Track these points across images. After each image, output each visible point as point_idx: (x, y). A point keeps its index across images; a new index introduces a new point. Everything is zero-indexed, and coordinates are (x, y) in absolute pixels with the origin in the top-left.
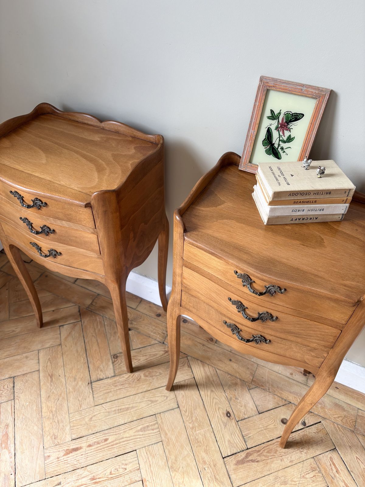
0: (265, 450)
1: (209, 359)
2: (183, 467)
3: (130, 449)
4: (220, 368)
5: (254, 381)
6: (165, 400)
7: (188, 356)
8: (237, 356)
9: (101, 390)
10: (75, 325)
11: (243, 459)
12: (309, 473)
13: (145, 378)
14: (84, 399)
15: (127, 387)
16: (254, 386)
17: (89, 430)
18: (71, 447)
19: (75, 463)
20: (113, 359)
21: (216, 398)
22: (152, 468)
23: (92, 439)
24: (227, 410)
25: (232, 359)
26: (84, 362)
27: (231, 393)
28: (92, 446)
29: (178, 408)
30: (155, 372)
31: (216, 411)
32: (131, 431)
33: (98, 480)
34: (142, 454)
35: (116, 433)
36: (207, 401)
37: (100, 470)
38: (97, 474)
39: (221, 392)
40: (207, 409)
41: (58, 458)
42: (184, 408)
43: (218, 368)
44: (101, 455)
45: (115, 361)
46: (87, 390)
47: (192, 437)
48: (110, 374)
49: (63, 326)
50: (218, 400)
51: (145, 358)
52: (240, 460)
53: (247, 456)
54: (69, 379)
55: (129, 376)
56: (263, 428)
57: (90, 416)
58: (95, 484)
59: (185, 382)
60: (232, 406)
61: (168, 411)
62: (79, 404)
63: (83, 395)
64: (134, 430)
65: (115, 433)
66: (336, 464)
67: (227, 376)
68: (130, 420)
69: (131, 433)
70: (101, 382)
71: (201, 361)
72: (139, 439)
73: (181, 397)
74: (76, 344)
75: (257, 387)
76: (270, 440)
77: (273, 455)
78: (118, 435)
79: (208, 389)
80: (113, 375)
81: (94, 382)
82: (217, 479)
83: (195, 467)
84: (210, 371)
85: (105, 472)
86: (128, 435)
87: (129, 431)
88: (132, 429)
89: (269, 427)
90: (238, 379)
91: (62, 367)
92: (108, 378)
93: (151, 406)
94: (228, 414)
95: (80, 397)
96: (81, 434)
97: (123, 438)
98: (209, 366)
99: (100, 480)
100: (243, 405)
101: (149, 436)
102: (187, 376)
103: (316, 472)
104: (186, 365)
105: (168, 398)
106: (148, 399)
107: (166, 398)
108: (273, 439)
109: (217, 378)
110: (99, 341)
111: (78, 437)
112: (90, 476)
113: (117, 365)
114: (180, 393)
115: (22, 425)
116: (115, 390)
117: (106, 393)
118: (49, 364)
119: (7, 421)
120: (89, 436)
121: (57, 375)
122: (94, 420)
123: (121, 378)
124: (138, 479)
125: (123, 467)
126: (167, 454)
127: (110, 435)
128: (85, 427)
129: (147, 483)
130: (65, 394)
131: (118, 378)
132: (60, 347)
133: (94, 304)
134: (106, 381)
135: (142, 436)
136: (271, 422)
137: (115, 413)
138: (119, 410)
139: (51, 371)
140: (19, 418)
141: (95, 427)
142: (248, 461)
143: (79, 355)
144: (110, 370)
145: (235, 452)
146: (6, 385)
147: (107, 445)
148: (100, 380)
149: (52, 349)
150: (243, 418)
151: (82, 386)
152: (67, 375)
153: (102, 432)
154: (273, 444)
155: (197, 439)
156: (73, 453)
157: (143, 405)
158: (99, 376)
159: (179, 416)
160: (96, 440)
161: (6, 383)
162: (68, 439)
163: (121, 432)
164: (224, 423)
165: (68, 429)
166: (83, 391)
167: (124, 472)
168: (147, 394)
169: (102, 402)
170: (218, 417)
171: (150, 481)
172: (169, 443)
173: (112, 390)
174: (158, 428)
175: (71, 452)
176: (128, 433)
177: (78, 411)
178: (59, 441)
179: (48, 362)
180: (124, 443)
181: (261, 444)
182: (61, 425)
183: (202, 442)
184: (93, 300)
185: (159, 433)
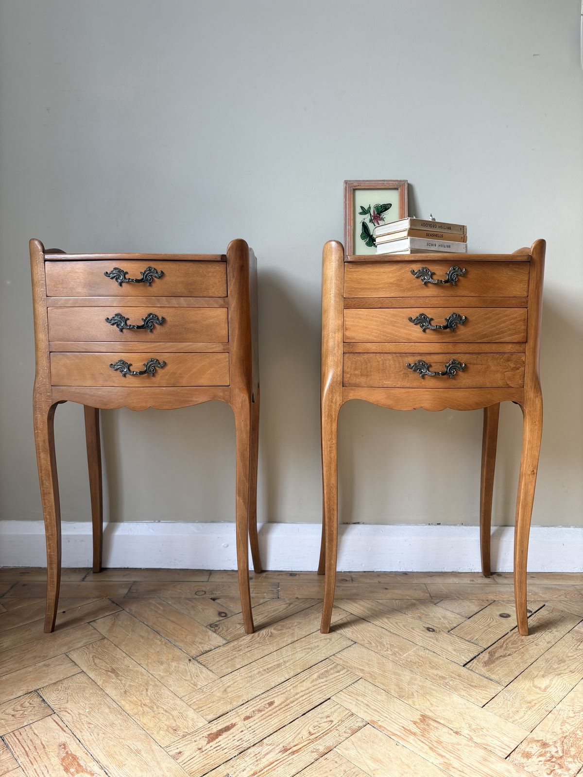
0: (507, 644)
1: (356, 595)
2: (417, 691)
3: (319, 700)
4: (380, 598)
5: (434, 597)
6: (329, 642)
8: (391, 584)
9: (217, 660)
10: (115, 616)
11: (489, 659)
12: (579, 645)
13: (277, 632)
14: (195, 677)
15: (259, 647)
16: (438, 601)
17: (231, 703)
18: (215, 730)
19: (238, 744)
20: (213, 629)
21: (400, 622)
22: (372, 707)
23: (245, 711)
24: (424, 627)
25: (387, 588)
26: (164, 643)
27: (415, 613)
28: (252, 717)
29: (355, 643)
30: (290, 623)
31: (412, 632)
32: (304, 683)
33: (295, 749)
34: (344, 698)
35: (282, 692)
36: (391, 628)
37: (288, 736)
38: (288, 742)
39: (402, 615)
40: (398, 633)
41: (200, 749)
42: (364, 641)
43: (376, 599)
44: (276, 720)
45: (216, 630)
47: (401, 662)
48: (218, 643)
49: (94, 621)
50: (404, 622)
51: (262, 616)
52: (487, 661)
53: (491, 654)
54: (150, 666)
55: (252, 637)
56: (485, 628)
57: (221, 690)
58: (294, 754)
59: (343, 621)
60: (428, 622)
61: (343, 649)
62: (190, 684)
63: (189, 674)
64: (308, 681)
65: (280, 693)
67: (395, 601)
68: (292, 674)
69: (307, 684)
70: (210, 654)
71: (348, 599)
72: (324, 687)
73: (350, 634)
74: (133, 631)
75: (443, 599)
76: (504, 634)
77: (522, 645)
78: (286, 693)
79: (381, 618)
80: (224, 642)
81: (199, 656)
82: (476, 686)
84: (369, 604)
85: (300, 736)
86: (303, 689)
87: (300, 684)
88: (304, 681)
89: (491, 625)
90: (413, 600)
93: (314, 652)
94: (430, 630)
95: (185, 677)
96: (221, 711)
97: (297, 694)
98: (363, 600)
99: (299, 747)
101: (338, 679)
102: (341, 615)
105: (333, 639)
106: (302, 648)
107: (328, 640)
108: (507, 632)
109: (383, 607)
110: (172, 619)
111: (217, 717)
112: (277, 748)
113: (224, 631)
114: (345, 632)
115: (96, 735)
116: (241, 655)
117: (228, 661)
118: (97, 661)
119: (58, 741)
120: (237, 709)
121: (123, 667)
122: (232, 691)
123: (241, 641)
124: (361, 724)
125: (325, 720)
126: (382, 686)
127: (274, 697)
128: (222, 702)
129: (380, 723)
130: (155, 681)
131: (235, 643)
132: (106, 641)
133: (134, 591)
134: (218, 650)
135: (326, 683)
136: (490, 620)
137: (263, 675)
138: (267, 670)
139: (108, 666)
140: (82, 730)
141: (239, 697)
142: (498, 658)
143: (148, 639)
144: (215, 639)
145: (472, 656)
146: (27, 702)
147: (277, 708)
148: (207, 652)
149: (91, 646)
150: (453, 628)
151: (181, 666)
152: (142, 662)
153: (256, 698)
154: (512, 636)
155: (411, 661)
156: (225, 735)
157: (299, 656)
158: (202, 649)
159: (364, 649)
160: (254, 709)
161: (23, 700)
162: (201, 723)
163: (288, 689)
164: (432, 638)
165: (191, 713)
166: (186, 670)
167: (332, 726)
168: (296, 645)
169: (230, 670)
170: (418, 635)
171: (382, 720)
172: (375, 677)
173: (237, 655)
174: (344, 668)
175: (220, 735)
176: (301, 686)
177: (194, 691)
178: (186, 730)
179: (93, 660)
180: (304, 698)
181: (498, 641)
182: (175, 713)
183: (420, 661)
184: (130, 589)
185: (349, 672)
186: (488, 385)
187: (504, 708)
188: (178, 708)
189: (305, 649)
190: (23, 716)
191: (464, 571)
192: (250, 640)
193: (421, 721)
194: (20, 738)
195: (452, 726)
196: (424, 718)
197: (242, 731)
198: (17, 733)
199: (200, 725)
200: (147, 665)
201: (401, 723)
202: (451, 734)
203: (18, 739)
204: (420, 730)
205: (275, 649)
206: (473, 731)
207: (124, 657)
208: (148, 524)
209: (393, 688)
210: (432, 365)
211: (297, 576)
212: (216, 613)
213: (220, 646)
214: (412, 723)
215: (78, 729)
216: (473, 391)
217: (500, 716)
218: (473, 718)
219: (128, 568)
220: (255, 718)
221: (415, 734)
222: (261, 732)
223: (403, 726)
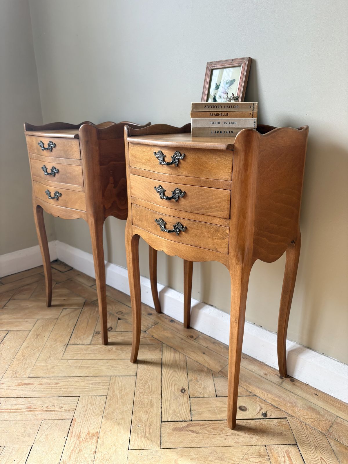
0: (210, 426)
1: (183, 349)
2: (116, 419)
3: (74, 394)
4: (191, 357)
5: (222, 372)
6: (125, 368)
7: (164, 344)
8: (212, 352)
9: (73, 351)
10: (76, 310)
11: (183, 427)
12: (254, 458)
13: (115, 350)
14: (55, 354)
15: (96, 354)
16: (220, 376)
17: (46, 374)
18: (25, 382)
19: (22, 393)
20: (95, 334)
21: (176, 377)
22: (86, 412)
23: (45, 381)
24: (183, 387)
25: (206, 353)
27: (193, 376)
28: (43, 385)
29: (135, 376)
30: (127, 348)
31: (171, 386)
32: (82, 382)
33: (32, 409)
34: (84, 400)
35: (69, 381)
36: (166, 377)
37: (39, 402)
38: (35, 405)
39: (184, 374)
40: (164, 383)
41: (9, 386)
42: (141, 377)
43: (189, 356)
44: (47, 392)
46: (60, 348)
47: (137, 399)
48: (86, 342)
49: (66, 309)
50: (178, 379)
52: (179, 428)
53: (187, 427)
54: (51, 340)
55: (103, 347)
56: (215, 409)
57: (53, 366)
58: (29, 411)
59: (151, 360)
60: (190, 386)
61: (125, 376)
62: (49, 356)
63: (56, 351)
64: (85, 382)
65: (67, 381)
66: (292, 458)
67: (195, 364)
68: (86, 375)
69: (82, 384)
70: (76, 346)
71: (174, 349)
72: (86, 389)
73: (142, 369)
74: (70, 320)
75: (224, 377)
76: (219, 419)
77: (217, 432)
79: (171, 369)
80: (89, 343)
81: (70, 345)
82: (147, 437)
83: (129, 422)
84: (179, 357)
85: (42, 405)
86: (78, 385)
89: (222, 409)
90: (206, 368)
91: (50, 331)
92: (84, 345)
93: (111, 370)
94: (183, 391)
95: (52, 352)
97: (72, 385)
98: (181, 354)
99: (35, 410)
100: (202, 387)
101: (97, 389)
102: (155, 357)
103: (264, 459)
104: (159, 349)
105: (129, 368)
106: (110, 365)
107: (127, 367)
108: (224, 419)
109: (184, 363)
110: (90, 321)
111: (34, 377)
112: (28, 405)
113: (96, 338)
114: (141, 367)
116: (84, 353)
117: (76, 353)
120: (44, 378)
121: (43, 335)
122: (55, 369)
123: (95, 347)
125: (61, 405)
126: (107, 406)
127: (62, 381)
128: (45, 371)
129: (76, 423)
130: (42, 348)
132: (56, 320)
134: (80, 346)
135: (90, 388)
137: (76, 368)
138: (80, 367)
139: (40, 332)
141: (54, 373)
142: (192, 431)
143: (69, 327)
144: (87, 340)
145: (175, 420)
147: (55, 387)
149: (49, 320)
150: (197, 397)
151: (59, 346)
152: (51, 337)
157: (103, 367)
158: (77, 342)
159: (133, 381)
160: (48, 382)
162: (26, 376)
163: (73, 381)
164: (175, 396)
165: (29, 369)
167: (59, 409)
168: (111, 361)
169: (69, 358)
170: (171, 390)
171: (79, 422)
172: (113, 399)
174: (108, 386)
175: (23, 385)
177: (45, 360)
178: (18, 376)
179: (41, 327)
180: (71, 389)
181: (206, 421)
182: (26, 366)
185: (107, 389)
186: (202, 246)
188: (30, 364)
193: (92, 435)
195: (99, 447)
196: (96, 434)
197: (30, 389)
201: (83, 429)
202: (92, 451)
204: (84, 438)
206: (103, 457)
209: (110, 409)
210: (167, 223)
214: (87, 433)
216: (192, 248)
218: (115, 452)
221: (79, 438)
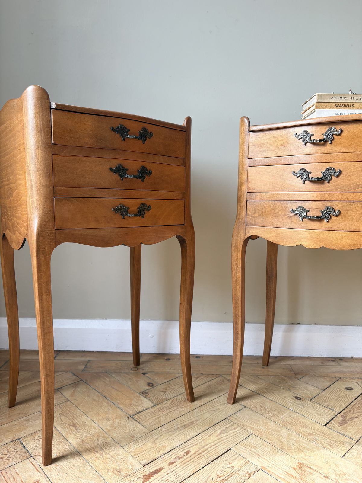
0: (354, 409)
2: (294, 445)
3: (223, 450)
7: (222, 375)
9: (147, 418)
10: (76, 384)
11: (343, 420)
14: (133, 430)
15: (177, 409)
16: (300, 377)
17: (159, 452)
18: (148, 472)
20: (143, 395)
22: (262, 456)
23: (170, 458)
24: (293, 396)
26: (110, 405)
27: (285, 385)
28: (175, 462)
29: (245, 407)
31: (285, 400)
34: (241, 449)
35: (195, 444)
37: (202, 478)
39: (276, 387)
40: (275, 400)
42: (252, 406)
43: (257, 375)
44: (193, 465)
45: (146, 396)
46: (129, 423)
48: (148, 405)
50: (279, 392)
52: (341, 422)
53: (344, 417)
55: (173, 401)
56: (337, 398)
57: (152, 441)
60: (296, 393)
61: (237, 412)
62: (129, 436)
63: (128, 428)
64: (214, 436)
65: (193, 445)
67: (271, 377)
68: (202, 430)
69: (213, 438)
70: (143, 413)
72: (226, 440)
74: (88, 396)
75: (304, 376)
76: (350, 402)
78: (199, 444)
80: (152, 405)
81: (135, 415)
82: (335, 441)
83: (305, 440)
84: (252, 379)
85: (211, 478)
86: (210, 441)
87: (208, 438)
88: (211, 435)
89: (340, 395)
90: (283, 376)
93: (217, 414)
94: (297, 398)
95: (126, 430)
96: (152, 457)
97: (207, 445)
101: (235, 434)
106: (208, 411)
108: (352, 401)
110: (116, 387)
111: (149, 461)
113: (152, 397)
115: (61, 475)
116: (164, 415)
117: (156, 419)
118: (62, 417)
119: (33, 478)
120: (163, 456)
121: (81, 422)
122: (159, 442)
123: (164, 404)
124: (255, 470)
125: (228, 466)
126: (267, 440)
127: (190, 447)
128: (152, 451)
129: (269, 469)
130: (104, 434)
131: (160, 406)
132: (69, 403)
133: (89, 367)
134: (148, 411)
135: (227, 437)
136: (339, 392)
137: (181, 430)
138: (184, 427)
139: (71, 421)
140: (51, 471)
141: (165, 447)
142: (349, 420)
143: (99, 402)
144: (146, 403)
145: (330, 418)
146: (12, 448)
147: (193, 456)
148: (140, 412)
149: (59, 406)
150: (313, 397)
151: (122, 422)
152: (95, 419)
153: (177, 448)
154: (356, 403)
155: (286, 422)
156: (155, 476)
157: (206, 416)
158: (136, 410)
159: (252, 412)
160: (176, 456)
161: (9, 446)
162: (138, 466)
163: (200, 441)
164: (300, 404)
165: (130, 459)
166: (126, 425)
167: (233, 470)
168: (204, 408)
169: (157, 426)
170: (290, 402)
171: (270, 466)
172: (262, 433)
173: (162, 415)
174: (239, 426)
175: (152, 477)
176: (209, 439)
177: (132, 442)
178: (127, 472)
179: (60, 417)
180: (212, 448)
181: (347, 407)
182: (118, 458)
183: (293, 422)
184: (86, 365)
185: (243, 429)
187: (358, 458)
188: (121, 455)
189: (210, 411)
190: (9, 459)
191: (316, 356)
192: (171, 403)
193: (299, 468)
194: (6, 476)
195: (322, 471)
196: (301, 465)
197: (168, 474)
198: (3, 472)
199: (137, 468)
200: (98, 421)
201: (284, 469)
202: (322, 479)
203: (4, 477)
204: (299, 475)
205: (189, 411)
206: (338, 476)
207: (82, 415)
208: (99, 321)
209: (275, 442)
211: (201, 358)
212: (146, 384)
213: (149, 408)
214: (293, 469)
215: (48, 469)
217: (356, 465)
218: (337, 465)
219: (84, 351)
220: (177, 463)
221: (295, 478)
222: (182, 475)
223: (286, 471)
